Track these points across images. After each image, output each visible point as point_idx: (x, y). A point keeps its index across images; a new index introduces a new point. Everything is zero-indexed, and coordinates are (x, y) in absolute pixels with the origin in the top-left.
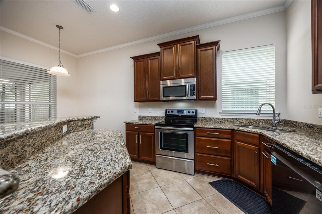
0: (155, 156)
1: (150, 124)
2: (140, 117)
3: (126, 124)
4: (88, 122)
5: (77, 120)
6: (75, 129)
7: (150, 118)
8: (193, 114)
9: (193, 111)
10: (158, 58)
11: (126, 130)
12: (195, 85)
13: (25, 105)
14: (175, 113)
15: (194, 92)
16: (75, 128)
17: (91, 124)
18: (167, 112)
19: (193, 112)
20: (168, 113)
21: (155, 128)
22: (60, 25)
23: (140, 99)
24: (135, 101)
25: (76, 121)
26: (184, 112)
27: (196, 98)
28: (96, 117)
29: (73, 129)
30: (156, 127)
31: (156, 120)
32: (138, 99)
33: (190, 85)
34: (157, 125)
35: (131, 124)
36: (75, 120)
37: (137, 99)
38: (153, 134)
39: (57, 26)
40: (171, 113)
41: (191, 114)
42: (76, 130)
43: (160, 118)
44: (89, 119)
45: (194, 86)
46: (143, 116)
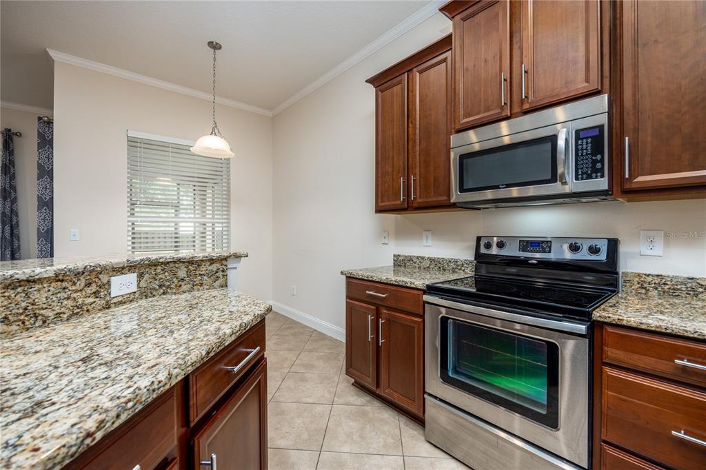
0: (424, 399)
1: (409, 285)
2: (396, 257)
3: (347, 277)
4: (210, 268)
5: (175, 262)
6: (169, 287)
7: (427, 263)
8: (594, 257)
9: (593, 243)
10: (445, 60)
11: (348, 297)
12: (601, 127)
13: (205, 225)
14: (513, 251)
15: (594, 162)
16: (167, 283)
17: (220, 274)
18: (482, 244)
19: (594, 250)
20: (483, 250)
21: (425, 302)
22: (215, 40)
23: (393, 203)
24: (379, 210)
25: (172, 265)
26: (550, 247)
27: (606, 187)
28: (237, 257)
29: (160, 286)
30: (426, 298)
31: (443, 269)
32: (387, 203)
33: (577, 132)
34: (431, 289)
35: (356, 278)
36: (168, 263)
37: (384, 204)
38: (420, 320)
39: (211, 44)
40: (494, 251)
41: (584, 255)
42: (171, 288)
43: (457, 265)
44: (212, 261)
45: (596, 132)
46: (407, 255)
